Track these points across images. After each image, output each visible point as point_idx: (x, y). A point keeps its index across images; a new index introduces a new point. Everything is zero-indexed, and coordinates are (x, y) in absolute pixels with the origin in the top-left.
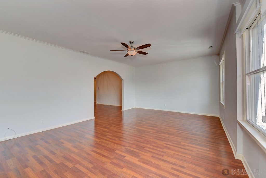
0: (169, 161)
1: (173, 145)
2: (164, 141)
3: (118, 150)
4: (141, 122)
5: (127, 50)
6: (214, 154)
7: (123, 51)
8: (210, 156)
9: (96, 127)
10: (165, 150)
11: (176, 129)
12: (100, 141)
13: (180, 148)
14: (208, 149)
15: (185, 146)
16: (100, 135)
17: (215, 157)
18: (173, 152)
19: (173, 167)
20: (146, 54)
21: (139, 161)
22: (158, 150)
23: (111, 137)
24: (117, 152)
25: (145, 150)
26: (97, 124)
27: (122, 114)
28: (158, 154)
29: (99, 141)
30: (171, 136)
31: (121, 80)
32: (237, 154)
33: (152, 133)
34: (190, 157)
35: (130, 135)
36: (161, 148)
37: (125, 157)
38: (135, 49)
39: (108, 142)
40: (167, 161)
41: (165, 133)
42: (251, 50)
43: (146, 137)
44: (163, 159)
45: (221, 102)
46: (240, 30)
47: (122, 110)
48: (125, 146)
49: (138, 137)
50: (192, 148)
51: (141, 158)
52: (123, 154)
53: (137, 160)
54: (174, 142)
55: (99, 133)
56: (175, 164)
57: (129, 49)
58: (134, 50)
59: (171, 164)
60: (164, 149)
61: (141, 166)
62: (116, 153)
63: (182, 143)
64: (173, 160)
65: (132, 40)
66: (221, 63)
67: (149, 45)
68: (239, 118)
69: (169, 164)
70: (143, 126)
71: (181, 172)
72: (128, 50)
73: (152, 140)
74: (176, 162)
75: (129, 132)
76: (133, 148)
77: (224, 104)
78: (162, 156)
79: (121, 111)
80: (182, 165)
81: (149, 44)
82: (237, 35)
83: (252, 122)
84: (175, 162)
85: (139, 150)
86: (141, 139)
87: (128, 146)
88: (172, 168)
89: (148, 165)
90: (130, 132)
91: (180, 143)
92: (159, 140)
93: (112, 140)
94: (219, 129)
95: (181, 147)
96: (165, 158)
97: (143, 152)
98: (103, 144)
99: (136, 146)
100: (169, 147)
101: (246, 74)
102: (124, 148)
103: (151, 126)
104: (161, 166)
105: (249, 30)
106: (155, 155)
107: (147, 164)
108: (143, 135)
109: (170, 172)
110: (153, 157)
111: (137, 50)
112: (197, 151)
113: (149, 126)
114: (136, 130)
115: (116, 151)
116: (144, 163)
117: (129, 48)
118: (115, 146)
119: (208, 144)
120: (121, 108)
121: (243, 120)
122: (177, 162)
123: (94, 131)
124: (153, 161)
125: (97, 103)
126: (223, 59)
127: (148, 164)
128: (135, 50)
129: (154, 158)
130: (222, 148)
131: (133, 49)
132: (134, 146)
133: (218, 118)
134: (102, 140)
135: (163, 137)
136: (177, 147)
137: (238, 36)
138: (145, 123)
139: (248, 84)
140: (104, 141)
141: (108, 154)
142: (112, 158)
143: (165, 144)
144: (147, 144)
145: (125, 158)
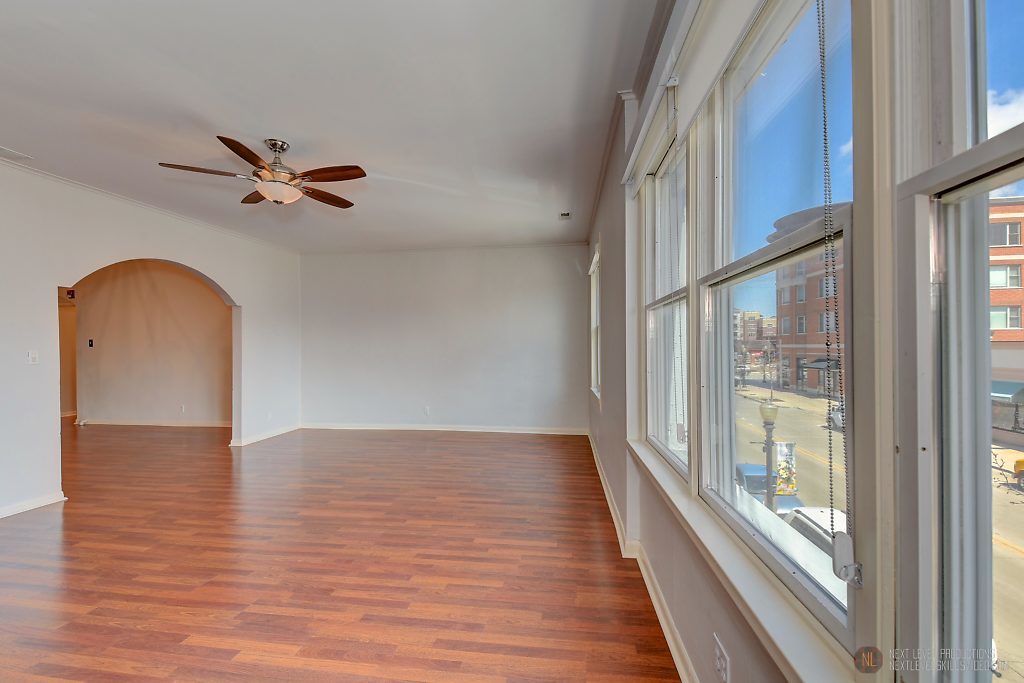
0: (428, 618)
1: (447, 553)
2: (415, 546)
3: (200, 630)
4: (327, 486)
5: (256, 174)
6: (569, 555)
7: (235, 175)
8: (560, 564)
9: (69, 542)
10: (417, 580)
11: (461, 494)
12: (90, 608)
13: (471, 559)
14: (555, 545)
15: (487, 550)
16: (96, 578)
17: (572, 565)
18: (444, 581)
19: (440, 637)
20: (346, 204)
21: (304, 653)
22: (391, 585)
23: (161, 580)
24: (194, 640)
25: (335, 599)
26: (75, 526)
27: (234, 463)
28: (386, 604)
29: (84, 609)
30: (442, 523)
31: (230, 308)
32: (627, 542)
33: (368, 523)
34: (500, 584)
35: (268, 552)
36: (401, 577)
37: (235, 652)
38: (294, 177)
39: (147, 606)
40: (421, 620)
41: (419, 515)
42: (658, 239)
43: (341, 546)
44: (408, 615)
45: (594, 389)
46: (633, 176)
47: (233, 443)
48: (235, 606)
49: (303, 554)
50: (507, 553)
51: (313, 639)
52: (227, 643)
53: (296, 649)
54: (450, 543)
55: (87, 573)
56: (447, 625)
57: (263, 173)
58: (291, 180)
59: (435, 626)
60: (412, 579)
61: (314, 671)
62: (191, 650)
63: (478, 541)
64: (439, 612)
65: (280, 138)
66: (594, 268)
67: (352, 172)
68: (632, 436)
69: (428, 629)
70: (333, 502)
71: (468, 646)
72: (259, 176)
73: (366, 553)
74: (452, 616)
75: (263, 538)
76: (279, 604)
77: (598, 395)
78: (404, 605)
79: (229, 449)
80: (472, 621)
81: (357, 168)
82: (627, 189)
83: (659, 444)
84: (449, 615)
85: (305, 607)
86: (319, 560)
87: (255, 603)
88: (439, 643)
89: (341, 659)
90: (268, 538)
91: (472, 540)
92: (396, 545)
93: (165, 594)
94: (585, 474)
95: (472, 554)
96: (416, 610)
97: (325, 609)
98: (111, 623)
99: (294, 591)
100: (431, 566)
101: (647, 307)
102: (230, 615)
103: (368, 498)
104: (395, 646)
105: (654, 181)
106: (376, 611)
107: (338, 655)
108: (329, 542)
109: (430, 657)
110: (366, 619)
111: (305, 184)
112: (523, 557)
113: (359, 498)
114: (298, 524)
115: (187, 636)
116: (325, 654)
117: (263, 168)
118: (184, 617)
119: (555, 529)
120: (226, 434)
121: (639, 440)
122: (457, 613)
123: (58, 564)
124: (365, 635)
125: (81, 421)
126: (596, 258)
127: (345, 657)
128: (293, 183)
129: (372, 624)
130: (596, 531)
131: (285, 176)
132: (286, 596)
133: (585, 438)
134: (104, 604)
135: (413, 533)
136: (459, 558)
137: (629, 193)
138: (339, 487)
139: (650, 335)
140: (119, 605)
141: (139, 665)
142: (166, 675)
143: (418, 555)
144: (343, 573)
145: (237, 658)
